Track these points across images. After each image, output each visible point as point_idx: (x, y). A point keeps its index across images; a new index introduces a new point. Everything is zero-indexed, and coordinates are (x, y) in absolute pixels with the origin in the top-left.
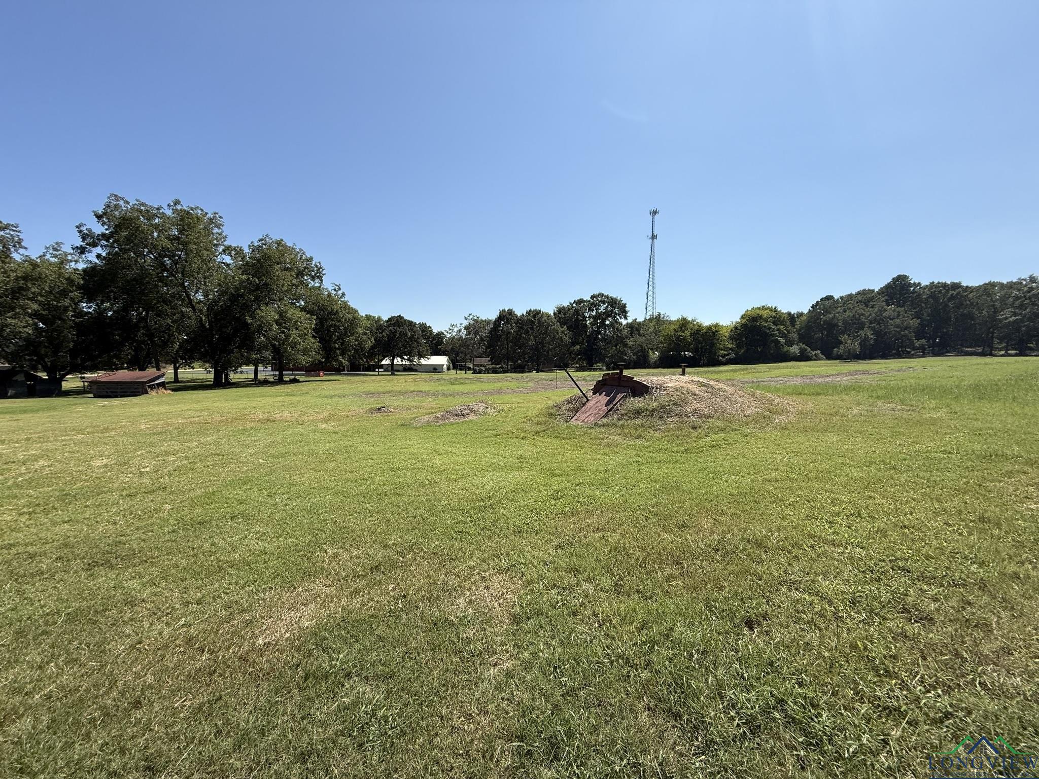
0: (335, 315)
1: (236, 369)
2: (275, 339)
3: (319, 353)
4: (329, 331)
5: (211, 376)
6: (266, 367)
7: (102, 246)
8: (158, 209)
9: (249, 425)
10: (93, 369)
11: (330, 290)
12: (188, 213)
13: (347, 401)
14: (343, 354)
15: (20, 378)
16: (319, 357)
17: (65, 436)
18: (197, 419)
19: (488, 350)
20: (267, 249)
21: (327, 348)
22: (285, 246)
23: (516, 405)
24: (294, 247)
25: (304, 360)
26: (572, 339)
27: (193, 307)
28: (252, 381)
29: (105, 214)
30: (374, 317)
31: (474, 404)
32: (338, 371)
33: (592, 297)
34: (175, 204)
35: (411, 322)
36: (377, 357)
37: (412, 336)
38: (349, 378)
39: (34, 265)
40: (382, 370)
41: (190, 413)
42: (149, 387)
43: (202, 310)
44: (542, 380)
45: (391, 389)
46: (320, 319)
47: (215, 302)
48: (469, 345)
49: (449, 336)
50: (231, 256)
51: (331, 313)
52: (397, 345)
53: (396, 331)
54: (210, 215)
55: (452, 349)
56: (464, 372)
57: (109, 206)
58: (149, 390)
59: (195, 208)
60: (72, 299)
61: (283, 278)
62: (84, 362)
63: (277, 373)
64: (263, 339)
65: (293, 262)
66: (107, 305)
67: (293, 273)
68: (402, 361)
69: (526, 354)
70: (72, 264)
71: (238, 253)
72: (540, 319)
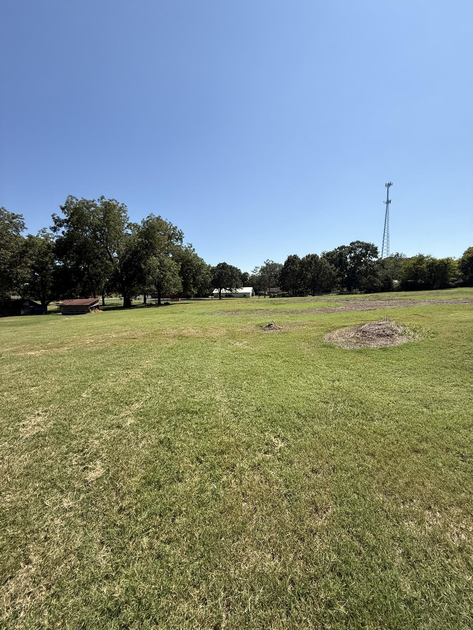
1: (136, 297)
2: (158, 277)
3: (181, 286)
4: (187, 272)
5: (122, 302)
7: (65, 226)
8: (93, 201)
10: (62, 299)
11: (186, 247)
12: (109, 203)
14: (194, 287)
15: (27, 304)
16: (182, 289)
19: (280, 282)
20: (152, 222)
21: (185, 285)
22: (161, 220)
24: (167, 221)
25: (174, 291)
27: (112, 261)
28: (144, 304)
29: (65, 207)
33: (351, 244)
34: (102, 199)
35: (231, 267)
36: (211, 288)
37: (232, 275)
40: (214, 297)
42: (90, 308)
43: (116, 262)
46: (183, 265)
47: (124, 257)
49: (252, 274)
50: (131, 230)
51: (188, 261)
52: (223, 280)
53: (222, 272)
54: (120, 205)
56: (264, 297)
57: (67, 202)
58: (90, 310)
59: (113, 200)
60: (50, 258)
61: (162, 240)
62: (59, 295)
63: (157, 299)
64: (151, 278)
65: (166, 231)
66: (68, 261)
67: (166, 237)
68: (226, 291)
69: (306, 284)
70: (51, 239)
71: (135, 227)
72: (316, 260)
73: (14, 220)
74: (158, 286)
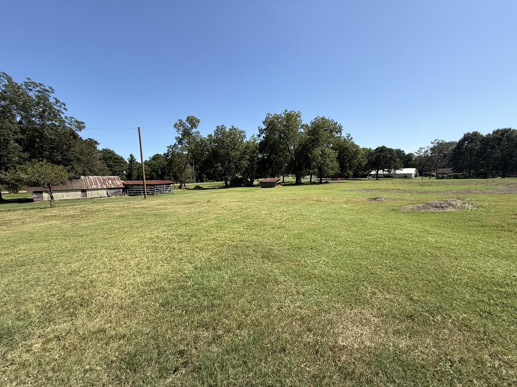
0: (347, 149)
1: (304, 177)
2: (319, 163)
3: (338, 169)
4: (344, 158)
5: (295, 180)
6: (315, 176)
7: (264, 133)
8: (280, 115)
9: (312, 202)
10: (261, 178)
11: (345, 137)
12: (290, 114)
13: (354, 193)
14: (350, 169)
15: (244, 180)
16: (338, 171)
17: (254, 201)
18: (291, 198)
19: (451, 163)
20: (318, 122)
21: (342, 167)
22: (325, 119)
23: (495, 203)
24: (329, 119)
25: (331, 172)
27: (290, 152)
28: (309, 182)
29: (265, 121)
30: (367, 149)
31: (452, 200)
32: (347, 178)
34: (285, 112)
35: (390, 149)
36: (368, 170)
37: (391, 157)
38: (353, 181)
39: (248, 143)
40: (371, 177)
41: (289, 195)
42: (276, 184)
43: (293, 153)
45: (379, 188)
47: (298, 149)
48: (434, 160)
49: (417, 155)
50: (304, 129)
51: (345, 149)
52: (381, 162)
53: (380, 155)
54: (297, 113)
55: (420, 163)
56: (429, 178)
57: (266, 118)
59: (292, 111)
60: (256, 154)
61: (324, 134)
62: (259, 175)
63: (319, 179)
64: (315, 163)
65: (328, 127)
66: (265, 154)
67: (328, 132)
68: (383, 172)
69: (490, 164)
70: (257, 141)
71: (306, 127)
72: (510, 136)
73: (241, 134)
74: (320, 169)
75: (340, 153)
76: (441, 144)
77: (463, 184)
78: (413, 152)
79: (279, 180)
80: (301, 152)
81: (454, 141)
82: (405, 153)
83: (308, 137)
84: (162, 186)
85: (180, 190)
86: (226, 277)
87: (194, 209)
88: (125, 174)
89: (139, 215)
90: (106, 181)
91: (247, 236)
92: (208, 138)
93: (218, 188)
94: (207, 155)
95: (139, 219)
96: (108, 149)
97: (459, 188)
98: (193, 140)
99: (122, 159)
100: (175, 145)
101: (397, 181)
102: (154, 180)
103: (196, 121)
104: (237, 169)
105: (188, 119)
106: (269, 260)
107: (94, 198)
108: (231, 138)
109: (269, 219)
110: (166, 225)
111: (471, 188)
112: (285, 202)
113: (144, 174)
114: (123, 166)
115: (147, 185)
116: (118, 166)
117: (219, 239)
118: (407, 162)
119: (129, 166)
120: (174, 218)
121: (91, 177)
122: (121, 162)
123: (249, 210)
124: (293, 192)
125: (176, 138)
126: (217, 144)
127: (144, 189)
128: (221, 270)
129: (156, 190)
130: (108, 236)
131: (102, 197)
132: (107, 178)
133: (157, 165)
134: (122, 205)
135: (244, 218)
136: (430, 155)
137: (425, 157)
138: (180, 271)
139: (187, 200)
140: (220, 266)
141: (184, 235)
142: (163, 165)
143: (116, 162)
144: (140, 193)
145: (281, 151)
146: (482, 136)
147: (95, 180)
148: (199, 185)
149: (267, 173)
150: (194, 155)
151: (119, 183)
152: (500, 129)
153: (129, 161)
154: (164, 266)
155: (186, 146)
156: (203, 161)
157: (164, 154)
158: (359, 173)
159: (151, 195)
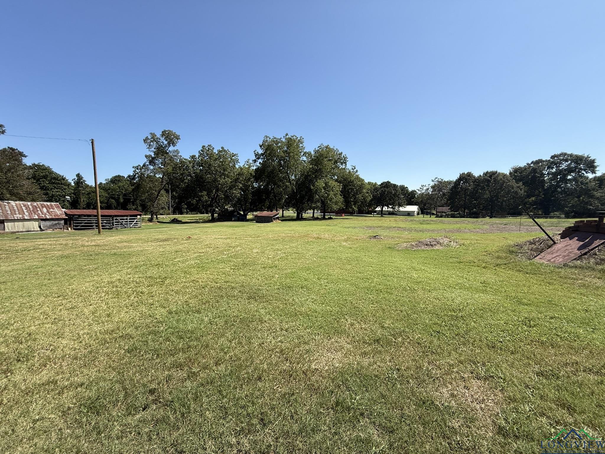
0: (352, 183)
1: (306, 211)
2: (323, 196)
3: (343, 204)
4: (348, 192)
5: (296, 215)
6: (318, 211)
7: (261, 159)
8: (280, 139)
9: (311, 240)
10: (256, 211)
11: (350, 169)
12: (291, 139)
13: (356, 230)
14: (355, 204)
15: (236, 214)
16: (343, 206)
17: (246, 238)
18: (289, 235)
19: (449, 202)
20: (322, 151)
21: (347, 202)
22: (329, 148)
23: (475, 241)
24: (334, 148)
25: (335, 207)
26: (527, 193)
27: (290, 182)
28: (312, 218)
29: (262, 145)
30: (373, 183)
31: (440, 238)
32: (352, 213)
33: (553, 157)
34: (286, 136)
35: (395, 185)
36: (373, 206)
37: (395, 193)
38: (357, 218)
39: (241, 169)
40: (376, 214)
41: (287, 231)
42: (273, 219)
43: (293, 184)
44: (496, 223)
45: (381, 225)
46: (344, 185)
47: (299, 179)
48: (434, 199)
49: (419, 192)
50: (306, 157)
51: (349, 182)
52: (386, 199)
53: (385, 191)
54: (299, 138)
55: (422, 201)
56: (429, 216)
57: (264, 141)
58: (273, 220)
59: (293, 136)
60: (251, 182)
61: (328, 165)
62: (254, 207)
63: (323, 214)
64: (317, 197)
65: (333, 156)
66: (261, 183)
67: (333, 162)
68: (388, 209)
69: (481, 205)
70: (252, 167)
71: (309, 155)
72: (496, 178)
73: (233, 158)
74: (323, 203)
75: (345, 187)
76: (440, 182)
77: (457, 223)
78: (415, 190)
79: (278, 214)
80: (303, 183)
81: (452, 180)
82: (409, 190)
83: (311, 166)
84: (125, 218)
85: (151, 224)
86: (206, 319)
87: (169, 247)
88: (68, 201)
89: (91, 255)
90: (38, 209)
91: (234, 277)
92: (190, 159)
93: (202, 222)
94: (189, 180)
95: (91, 259)
96: (41, 164)
97: (452, 227)
98: (170, 160)
99: (64, 179)
100: (144, 165)
101: (400, 218)
102: (112, 209)
103: (174, 137)
104: (228, 199)
105: (164, 133)
106: (256, 300)
107: (18, 232)
108: (220, 162)
109: (261, 258)
110: (131, 267)
111: (462, 227)
112: (281, 240)
113: (99, 201)
114: (65, 189)
115: (102, 216)
116: (57, 189)
117: (200, 281)
118: (410, 199)
119: (75, 190)
120: (142, 258)
121: (13, 203)
122: (62, 184)
123: (239, 248)
124: (293, 228)
125: (146, 156)
126: (201, 168)
127: (98, 221)
128: (201, 313)
129: (116, 222)
130: (46, 282)
131: (30, 231)
132: (39, 205)
133: (118, 190)
134: (64, 242)
135: (232, 257)
136: (430, 193)
137: (426, 195)
138: (150, 316)
139: (160, 236)
140: (199, 309)
141: (156, 277)
142: (126, 190)
143: (54, 183)
144: (92, 226)
145: (280, 181)
146: (474, 177)
147: (19, 207)
148: (176, 218)
149: (264, 205)
150: (170, 180)
151: (59, 212)
152: (489, 171)
153: (74, 183)
154: (130, 312)
155: (160, 167)
156: (184, 188)
157: (129, 176)
158: (363, 209)
159: (108, 229)
